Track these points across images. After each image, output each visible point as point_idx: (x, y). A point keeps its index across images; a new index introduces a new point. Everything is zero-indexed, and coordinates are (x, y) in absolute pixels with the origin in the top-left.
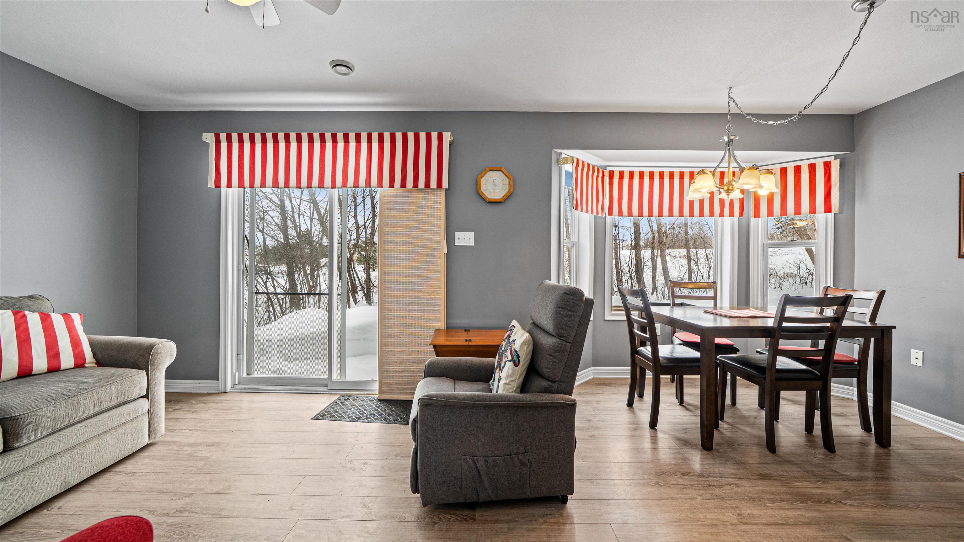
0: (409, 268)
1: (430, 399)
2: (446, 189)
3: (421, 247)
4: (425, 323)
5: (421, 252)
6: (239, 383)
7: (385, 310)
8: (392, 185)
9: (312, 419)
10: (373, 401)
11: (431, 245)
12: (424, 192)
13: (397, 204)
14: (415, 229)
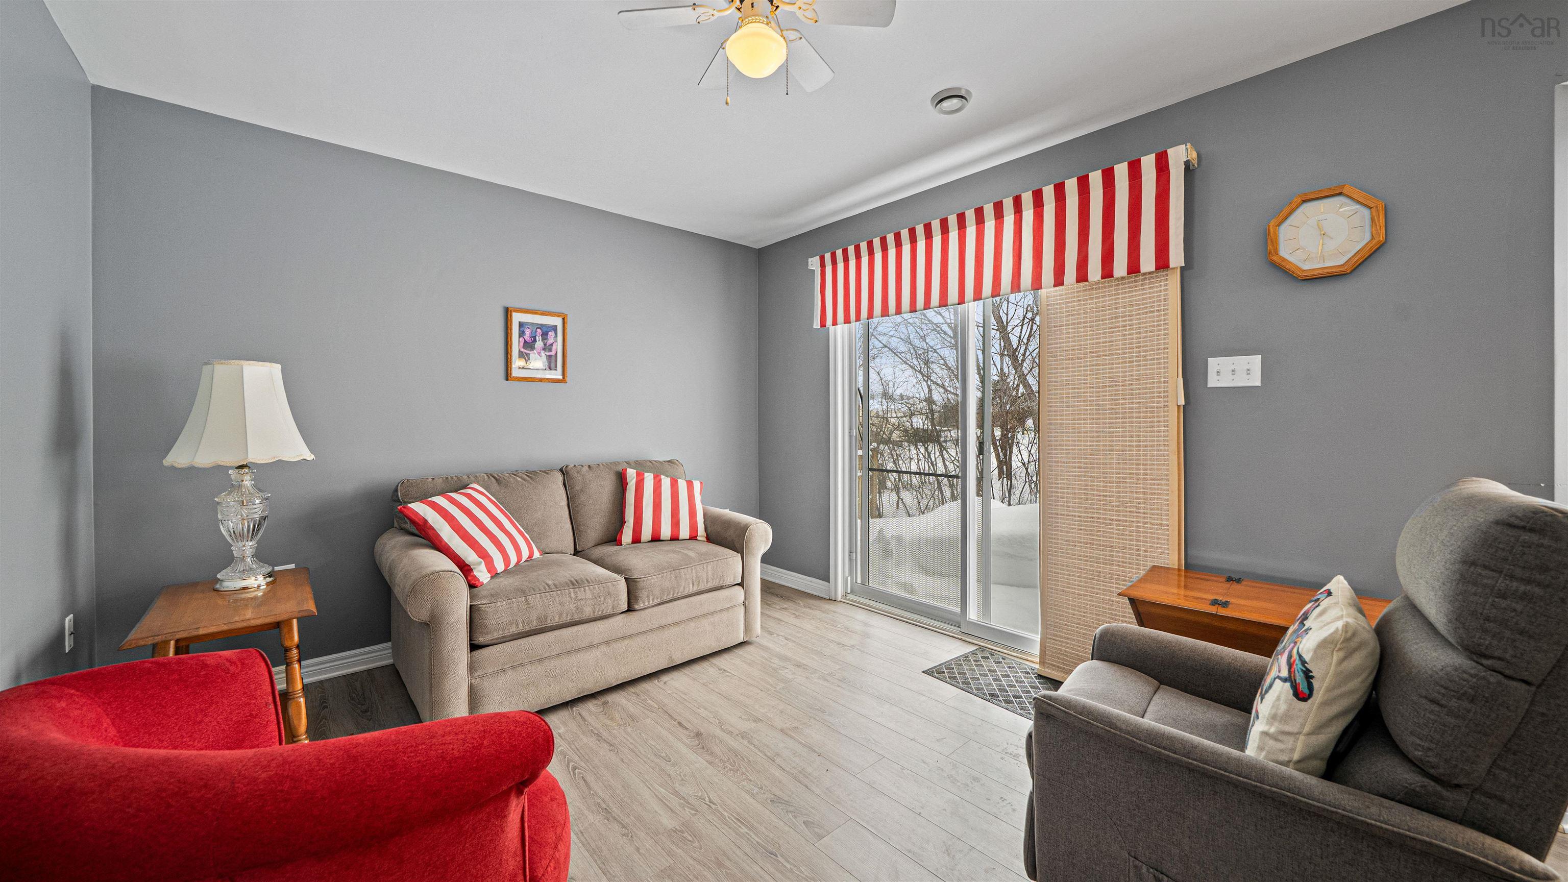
0: (1098, 437)
1: (1053, 706)
2: (1181, 267)
3: (1122, 395)
4: (1132, 549)
5: (1122, 404)
6: (852, 592)
7: (1052, 514)
8: (1059, 280)
9: (923, 672)
10: (1028, 673)
11: (1146, 389)
12: (1129, 283)
13: (1072, 315)
14: (1110, 360)
